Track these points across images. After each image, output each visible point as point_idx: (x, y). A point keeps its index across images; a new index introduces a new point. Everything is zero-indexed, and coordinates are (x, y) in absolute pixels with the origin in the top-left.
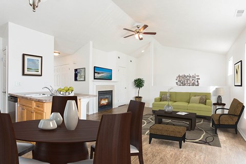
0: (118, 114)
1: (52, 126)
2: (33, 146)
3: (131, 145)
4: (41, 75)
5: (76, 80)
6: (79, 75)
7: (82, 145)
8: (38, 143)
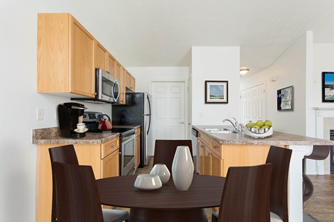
0: (253, 167)
1: (154, 184)
2: (126, 214)
3: (271, 213)
4: (227, 103)
5: (279, 108)
6: (283, 100)
7: (198, 212)
8: (135, 210)
